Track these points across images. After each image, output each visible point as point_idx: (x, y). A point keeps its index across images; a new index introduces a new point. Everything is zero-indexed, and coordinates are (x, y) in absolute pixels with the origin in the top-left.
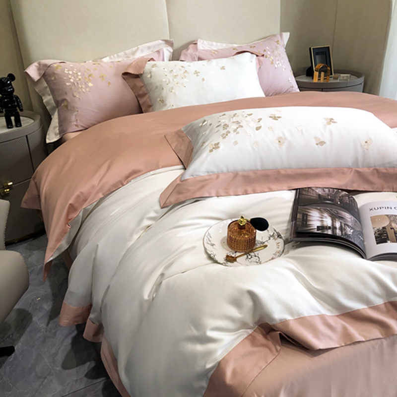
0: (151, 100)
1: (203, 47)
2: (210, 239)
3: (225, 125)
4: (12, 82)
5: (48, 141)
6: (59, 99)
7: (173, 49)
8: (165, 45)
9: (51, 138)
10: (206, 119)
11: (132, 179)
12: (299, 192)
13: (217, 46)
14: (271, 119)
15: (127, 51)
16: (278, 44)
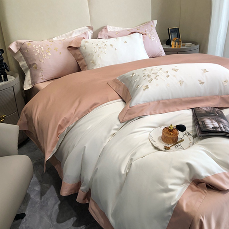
0: (86, 62)
1: (110, 30)
2: (152, 138)
3: (148, 75)
4: (2, 54)
5: (25, 89)
6: (31, 63)
7: (93, 31)
8: (88, 29)
9: (27, 87)
10: (134, 72)
11: (94, 108)
12: (194, 110)
13: (118, 29)
14: (173, 71)
15: (67, 34)
16: (152, 27)
